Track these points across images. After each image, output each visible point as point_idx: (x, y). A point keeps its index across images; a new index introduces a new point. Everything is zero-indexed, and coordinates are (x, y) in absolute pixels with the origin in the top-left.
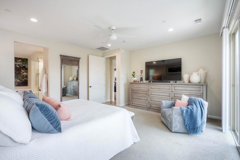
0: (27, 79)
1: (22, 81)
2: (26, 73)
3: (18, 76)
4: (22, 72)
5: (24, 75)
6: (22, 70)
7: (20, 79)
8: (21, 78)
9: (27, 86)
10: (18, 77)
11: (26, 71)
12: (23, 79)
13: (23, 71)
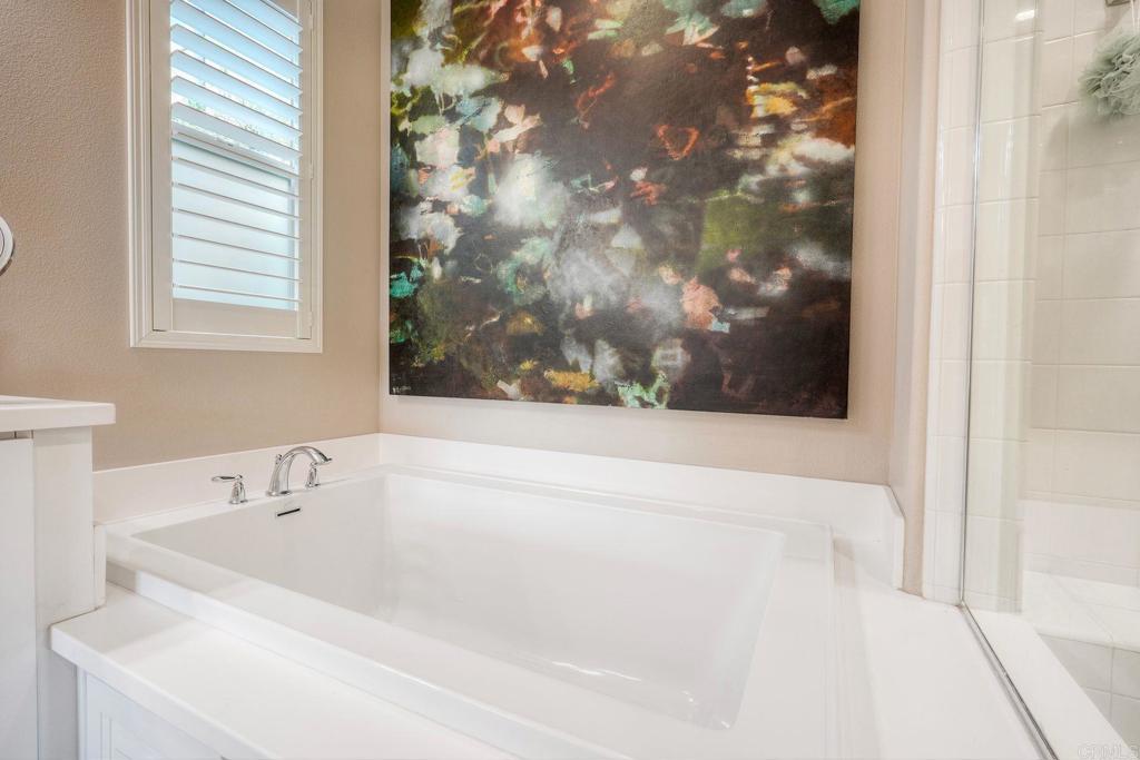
0: (829, 266)
1: (746, 315)
2: (824, 130)
3: (696, 214)
4: (754, 135)
5: (779, 189)
6: (764, 77)
7: (714, 278)
8: (732, 256)
9: (843, 414)
10: (699, 229)
11: (819, 92)
12: (775, 257)
13: (768, 100)
